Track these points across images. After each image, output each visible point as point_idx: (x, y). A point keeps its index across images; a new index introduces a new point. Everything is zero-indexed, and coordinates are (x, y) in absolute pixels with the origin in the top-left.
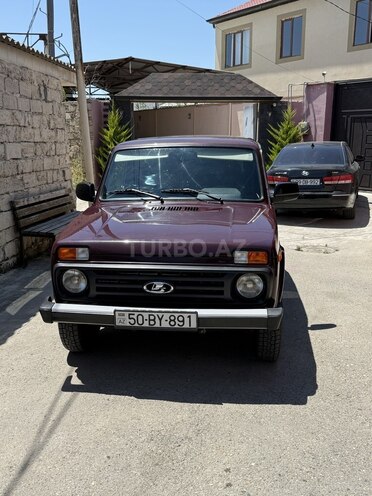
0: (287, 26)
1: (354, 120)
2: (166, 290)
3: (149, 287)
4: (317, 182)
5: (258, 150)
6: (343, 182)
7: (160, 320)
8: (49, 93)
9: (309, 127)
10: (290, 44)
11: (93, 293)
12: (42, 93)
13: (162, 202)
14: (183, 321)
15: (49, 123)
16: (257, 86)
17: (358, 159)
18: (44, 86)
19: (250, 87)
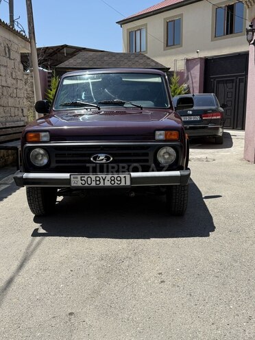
0: (171, 25)
1: (219, 82)
2: (107, 160)
3: (95, 159)
4: (198, 118)
5: (165, 76)
6: (215, 118)
7: (104, 180)
8: (11, 53)
9: (188, 87)
10: (173, 37)
11: (54, 165)
12: (7, 52)
13: (99, 109)
14: (120, 181)
15: (12, 74)
16: (153, 61)
17: (223, 106)
18: (8, 48)
19: (148, 62)
